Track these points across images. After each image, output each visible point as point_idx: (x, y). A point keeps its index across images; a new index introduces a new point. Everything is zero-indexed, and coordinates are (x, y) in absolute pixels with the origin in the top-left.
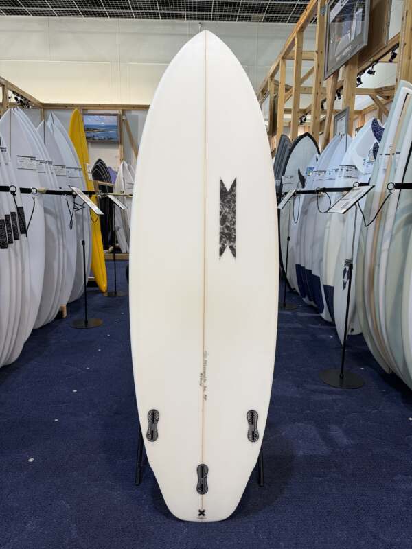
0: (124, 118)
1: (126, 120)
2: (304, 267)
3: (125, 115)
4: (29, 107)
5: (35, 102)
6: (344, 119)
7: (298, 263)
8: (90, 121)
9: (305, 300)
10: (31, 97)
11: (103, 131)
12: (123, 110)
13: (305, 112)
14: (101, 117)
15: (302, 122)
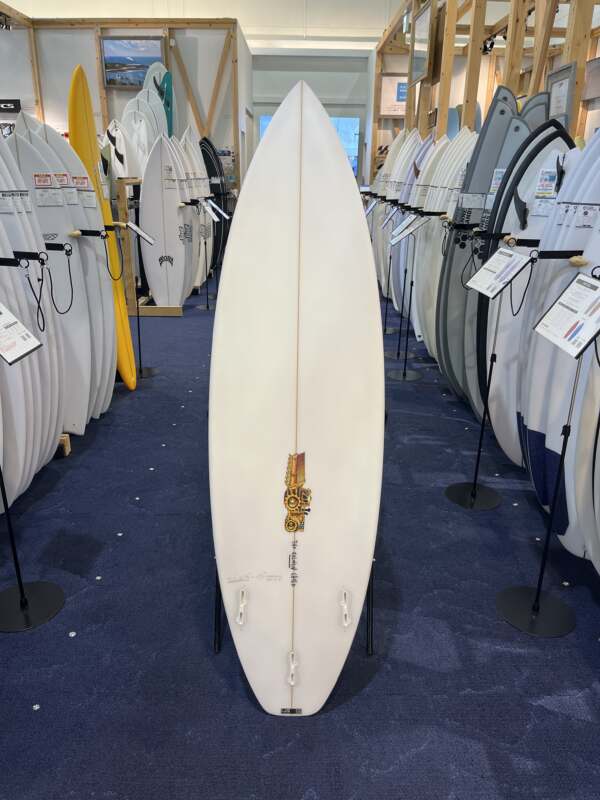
0: (172, 43)
1: (176, 46)
3: (174, 38)
4: (8, 28)
5: (17, 17)
6: (566, 83)
8: (114, 50)
10: (10, 9)
11: (138, 67)
12: (170, 29)
13: (492, 32)
14: (133, 42)
15: (485, 49)
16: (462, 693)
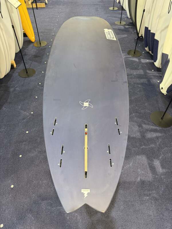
2: (150, 31)
7: (146, 26)
9: (147, 49)
16: (141, 147)
